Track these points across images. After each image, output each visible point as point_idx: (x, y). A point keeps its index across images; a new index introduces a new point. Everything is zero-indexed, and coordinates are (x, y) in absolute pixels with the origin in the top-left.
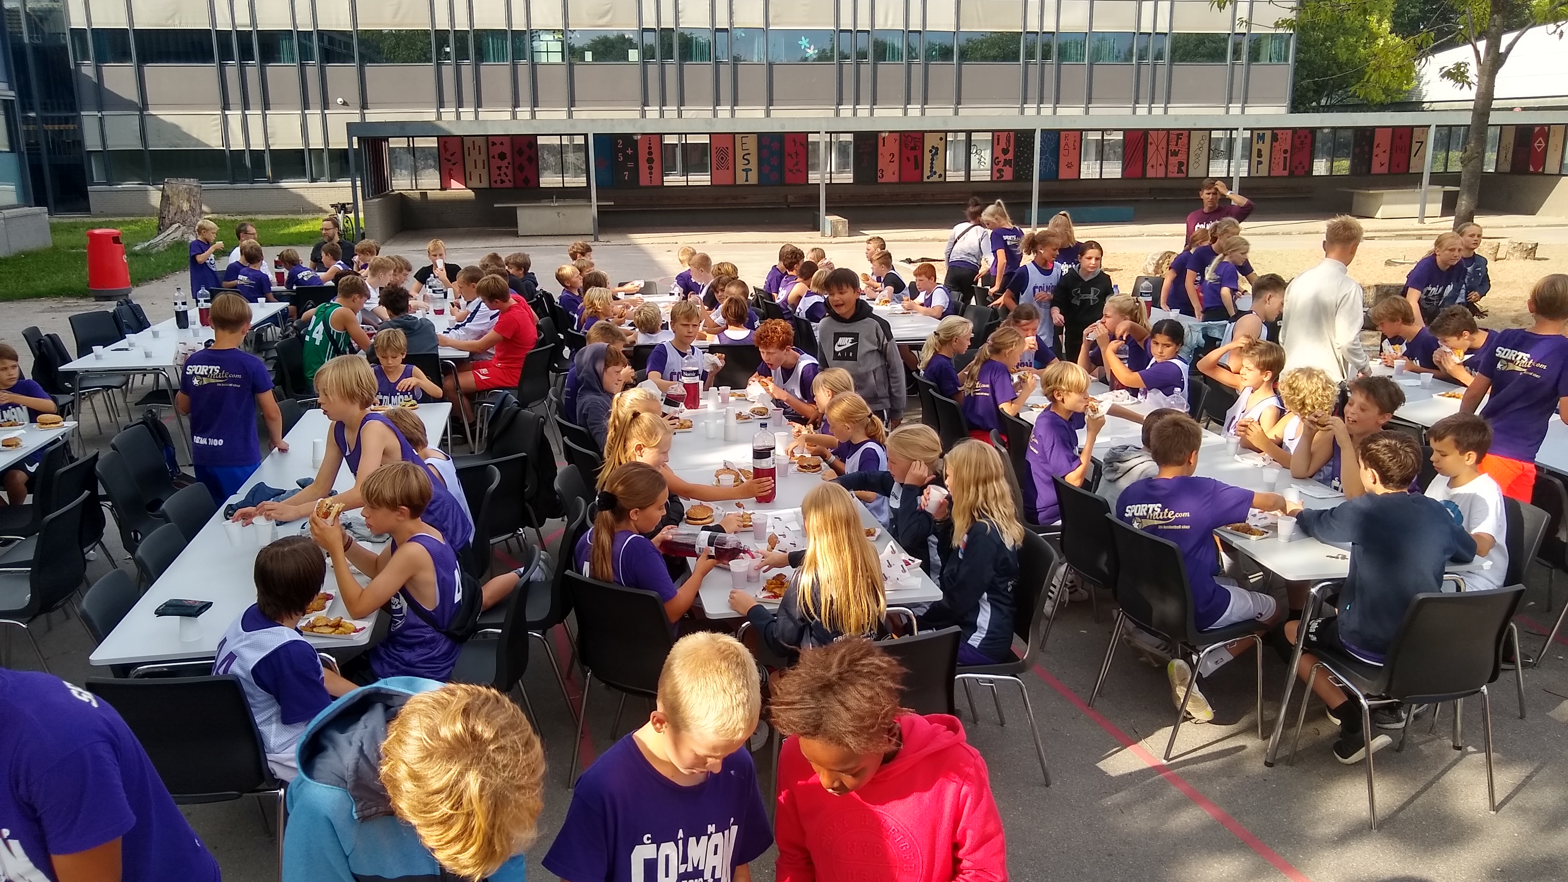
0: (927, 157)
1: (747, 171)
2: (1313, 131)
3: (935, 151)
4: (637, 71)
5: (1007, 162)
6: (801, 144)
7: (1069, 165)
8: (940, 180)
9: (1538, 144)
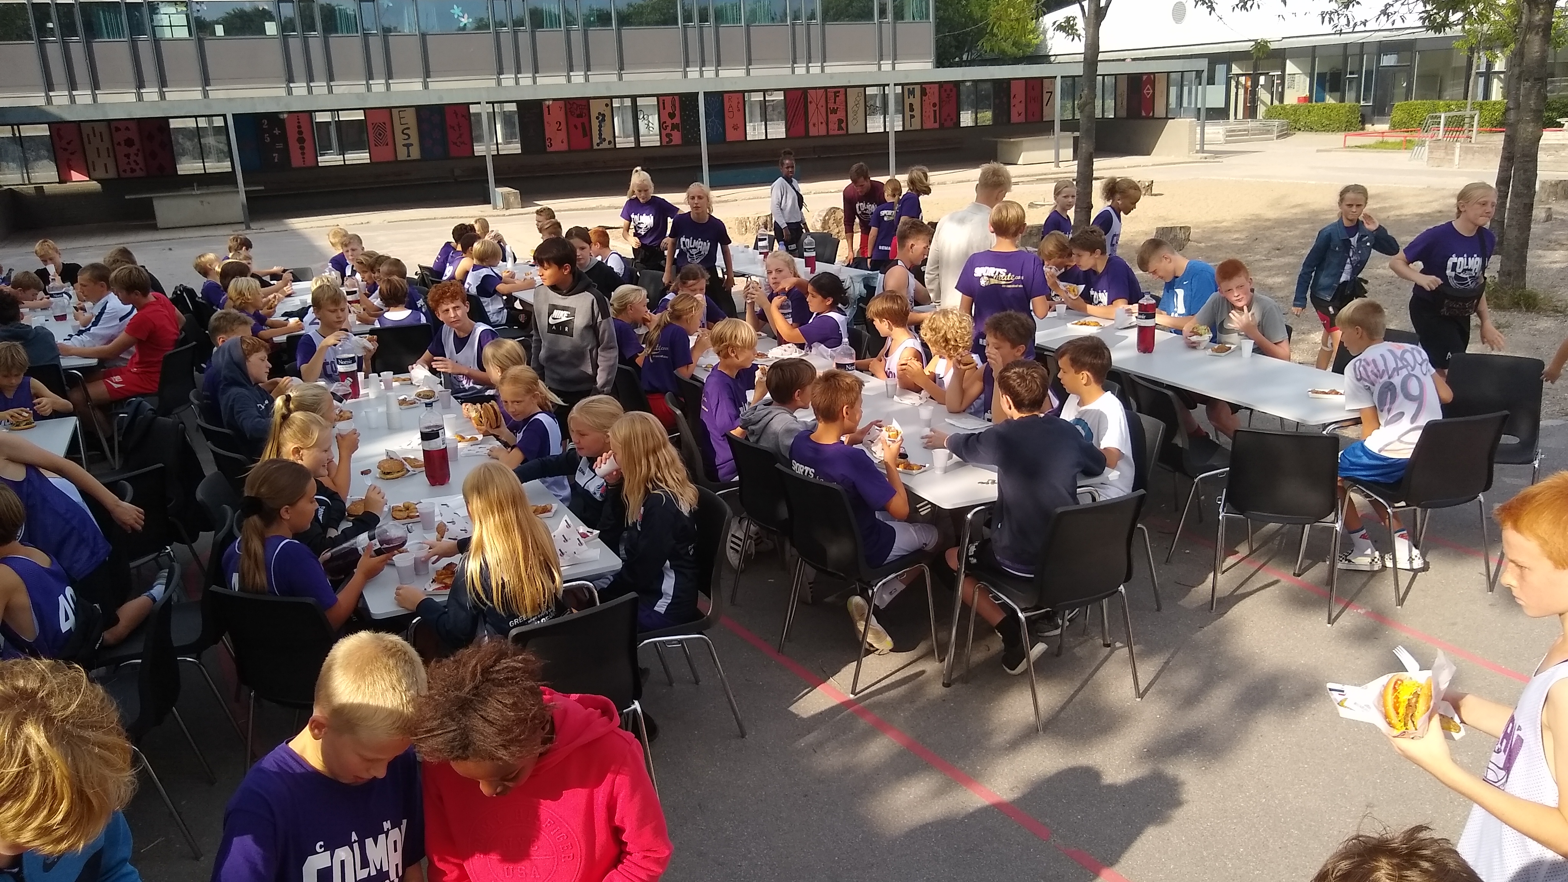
0: (595, 124)
1: (408, 146)
2: (957, 84)
3: (602, 117)
4: (277, 45)
5: (674, 127)
6: (463, 116)
7: (735, 128)
8: (609, 146)
9: (1147, 91)
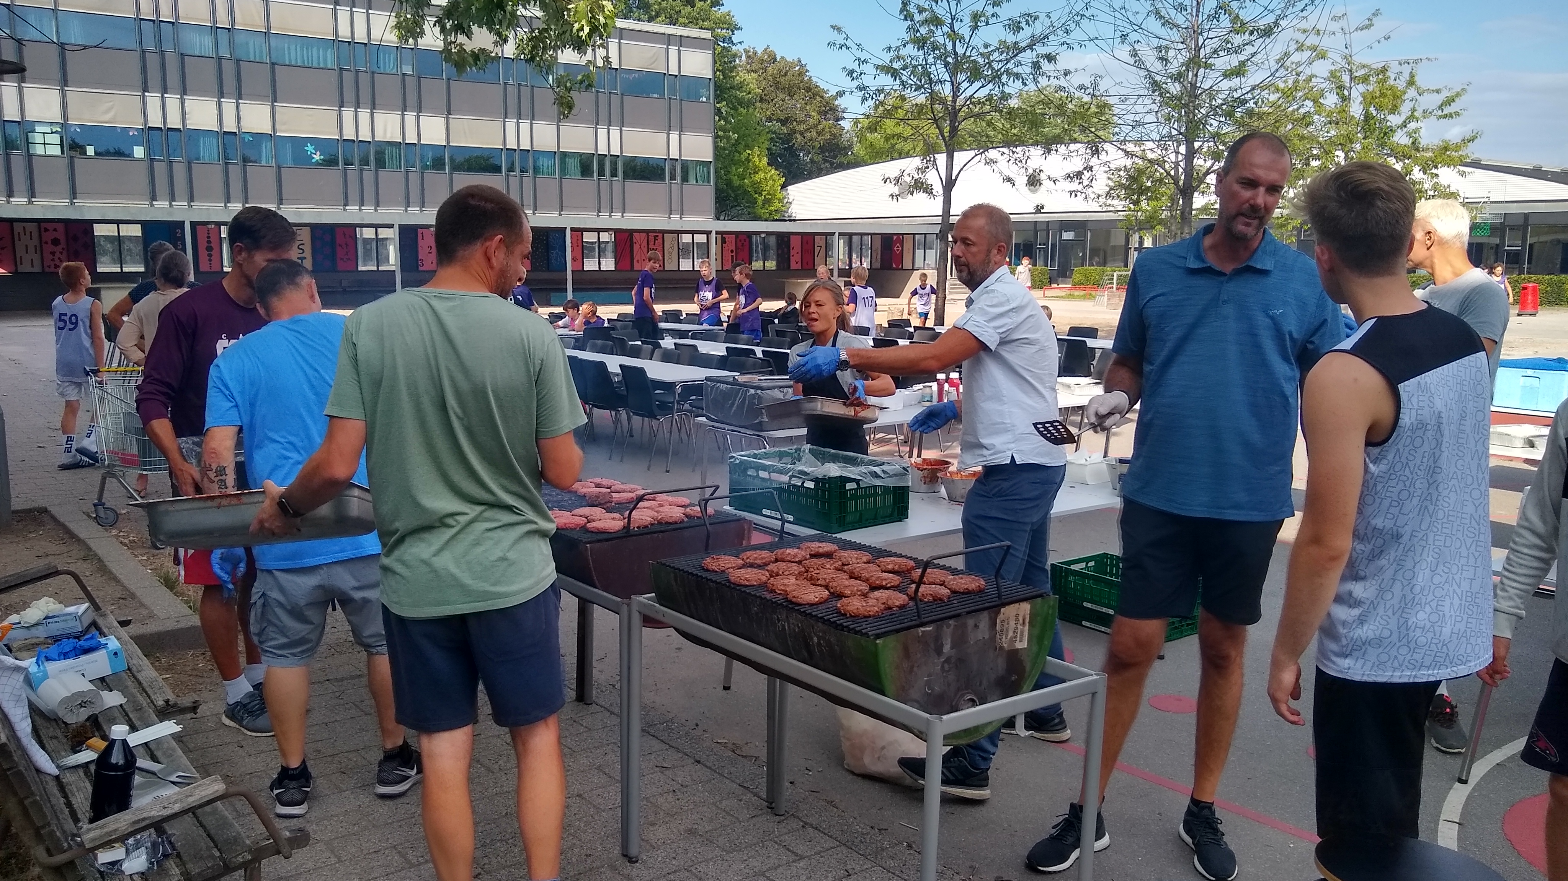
2: (749, 235)
4: (144, 168)
6: (351, 237)
7: (575, 259)
9: (897, 248)
